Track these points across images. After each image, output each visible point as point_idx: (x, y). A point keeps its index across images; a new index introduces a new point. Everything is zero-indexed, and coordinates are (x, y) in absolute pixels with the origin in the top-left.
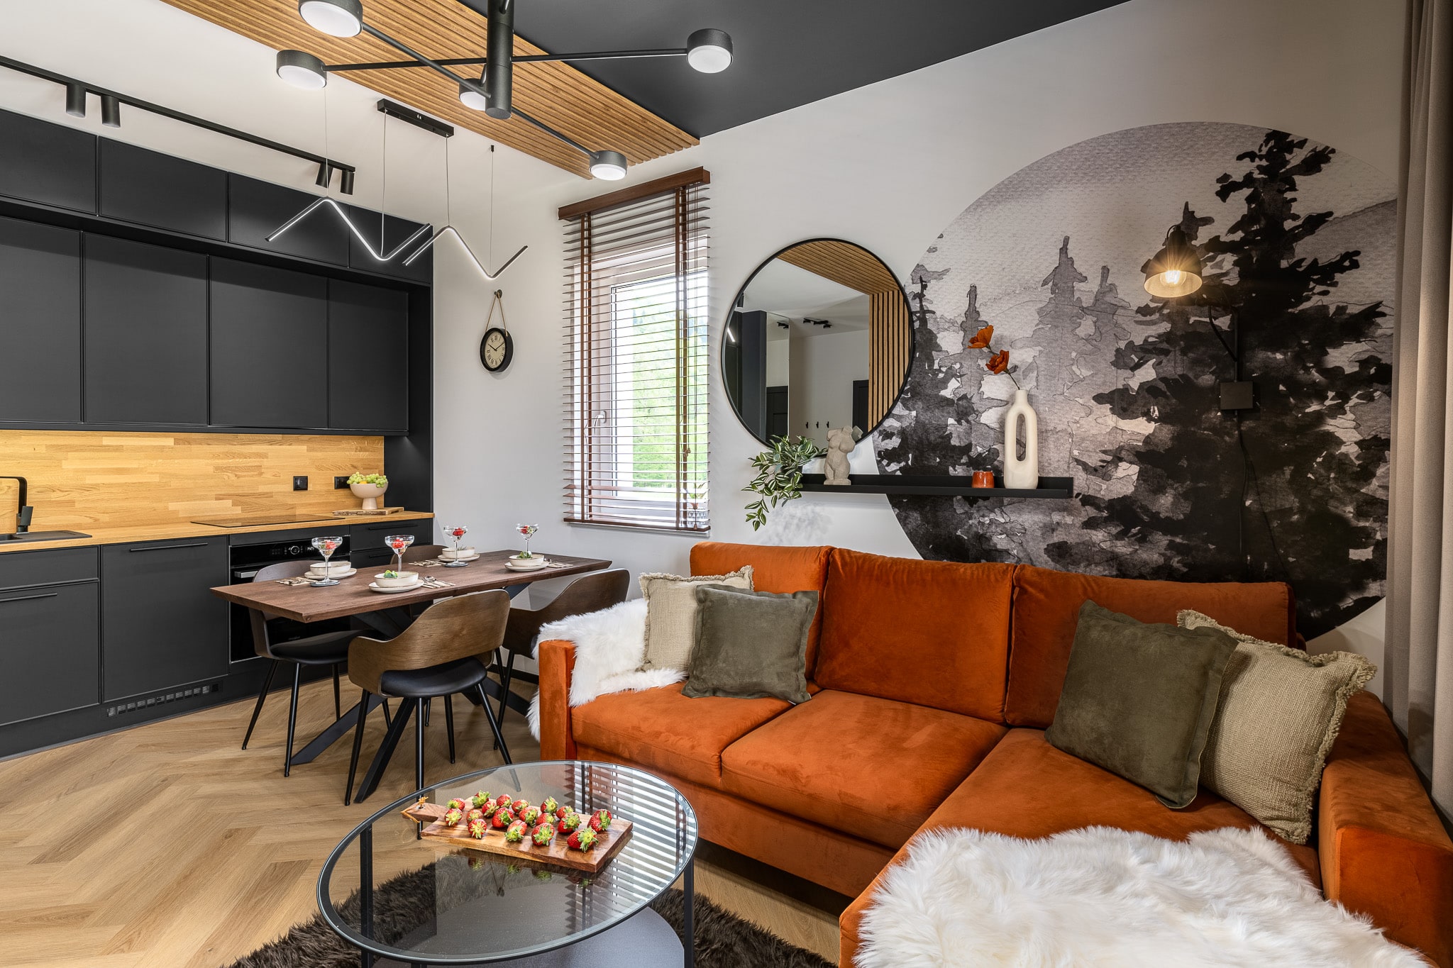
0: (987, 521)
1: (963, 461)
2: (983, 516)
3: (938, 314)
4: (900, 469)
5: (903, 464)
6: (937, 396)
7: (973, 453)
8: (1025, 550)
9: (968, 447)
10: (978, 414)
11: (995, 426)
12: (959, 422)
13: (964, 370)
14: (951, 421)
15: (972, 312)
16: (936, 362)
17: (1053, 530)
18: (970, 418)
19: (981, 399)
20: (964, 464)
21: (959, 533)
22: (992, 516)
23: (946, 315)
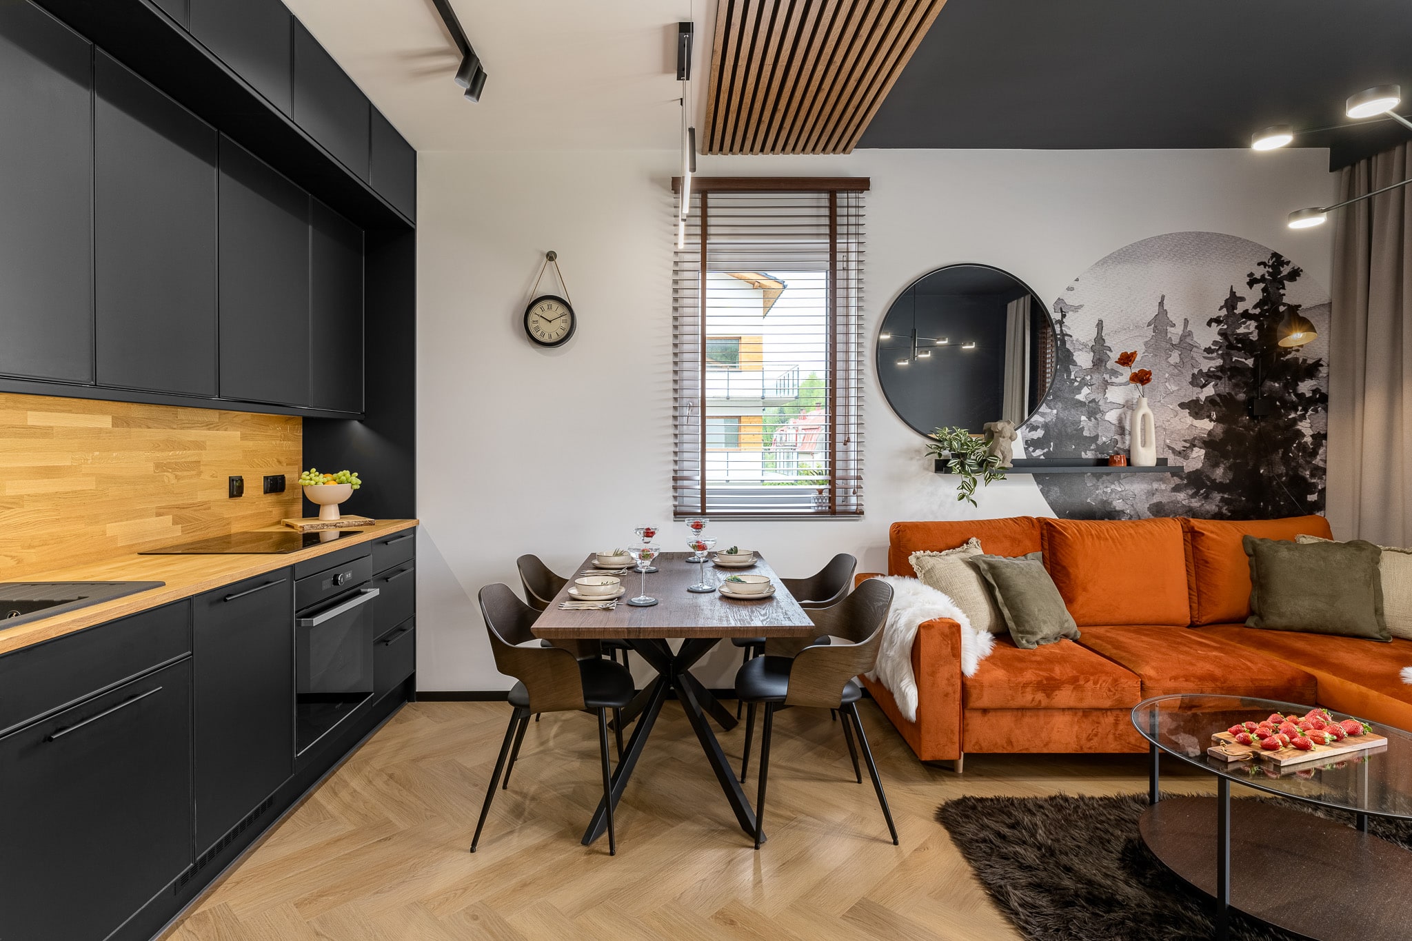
0: (1109, 490)
1: (1092, 447)
2: (1107, 487)
3: (1074, 338)
4: (1044, 454)
5: (1046, 450)
6: (1073, 399)
7: (1100, 442)
8: (1135, 509)
9: (1096, 437)
10: (1103, 413)
11: (1116, 422)
12: (1089, 419)
13: (1094, 381)
14: (1083, 418)
15: (1100, 339)
16: (1073, 373)
17: (1153, 494)
18: (1097, 416)
19: (1106, 403)
20: (1092, 450)
21: (1089, 501)
22: (1113, 487)
23: (1080, 339)
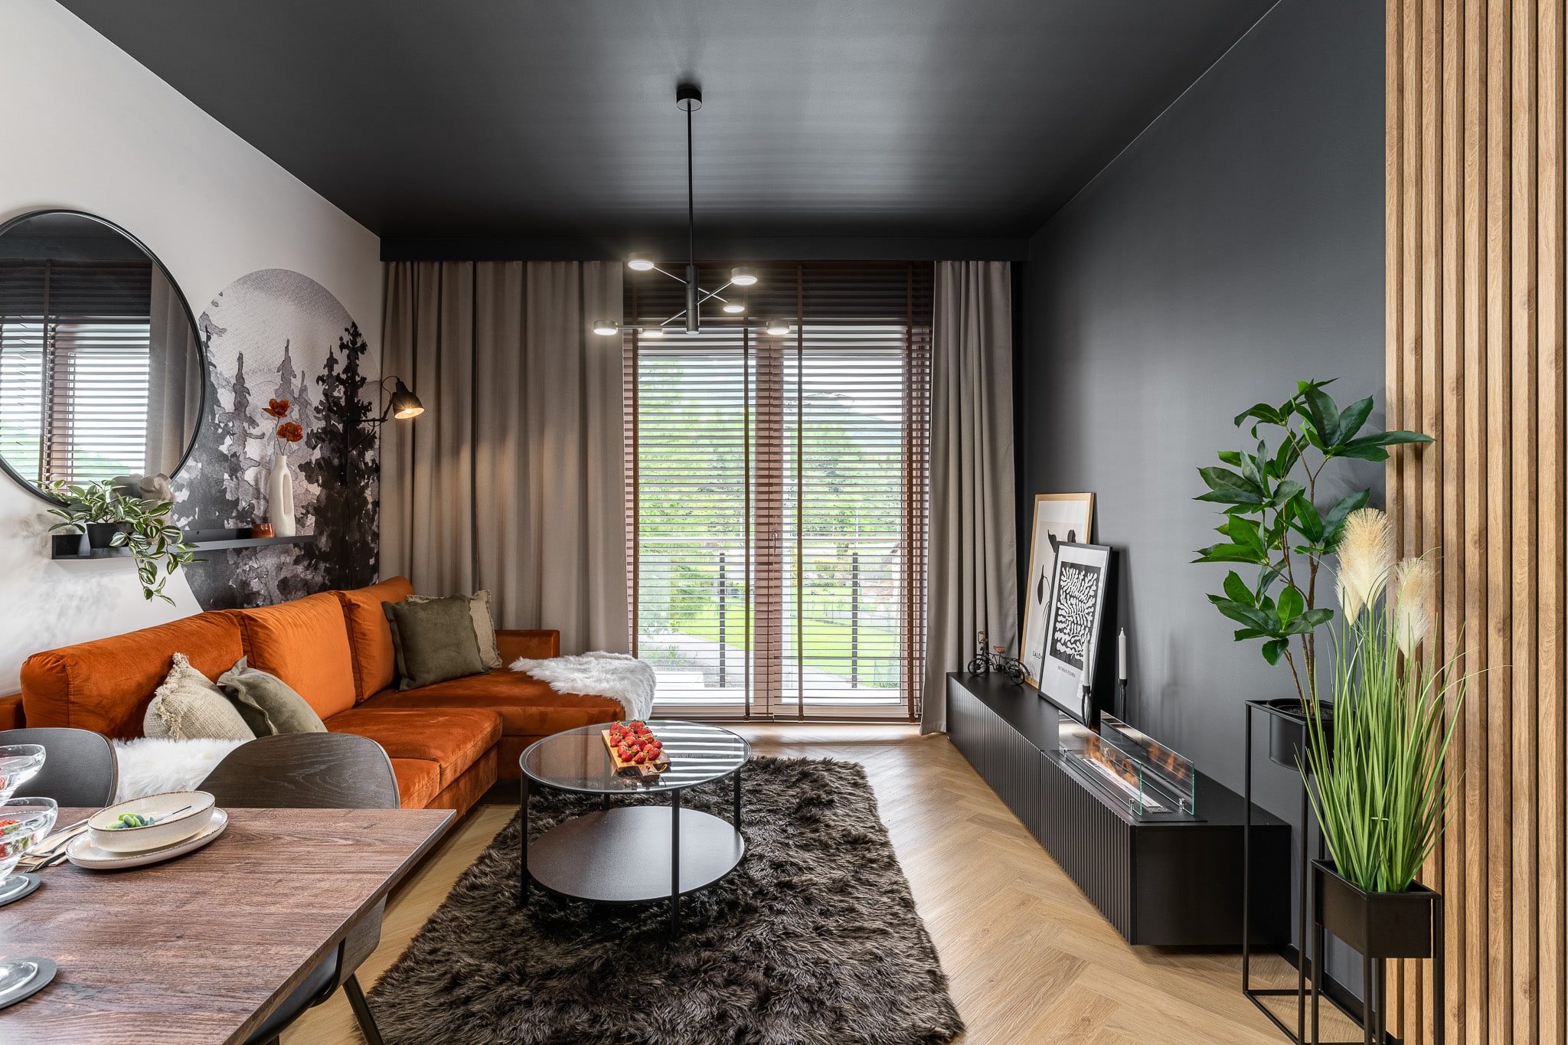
0: (247, 568)
1: (234, 514)
2: (245, 565)
3: (219, 369)
4: (189, 524)
5: (191, 518)
6: (217, 450)
7: (240, 508)
8: (268, 589)
9: (237, 502)
10: (244, 471)
11: (252, 483)
12: (231, 477)
13: (236, 430)
14: (226, 476)
15: (240, 377)
16: (217, 416)
17: (281, 569)
18: (238, 475)
19: (245, 458)
20: (234, 518)
21: (230, 583)
22: (250, 563)
23: (224, 373)
